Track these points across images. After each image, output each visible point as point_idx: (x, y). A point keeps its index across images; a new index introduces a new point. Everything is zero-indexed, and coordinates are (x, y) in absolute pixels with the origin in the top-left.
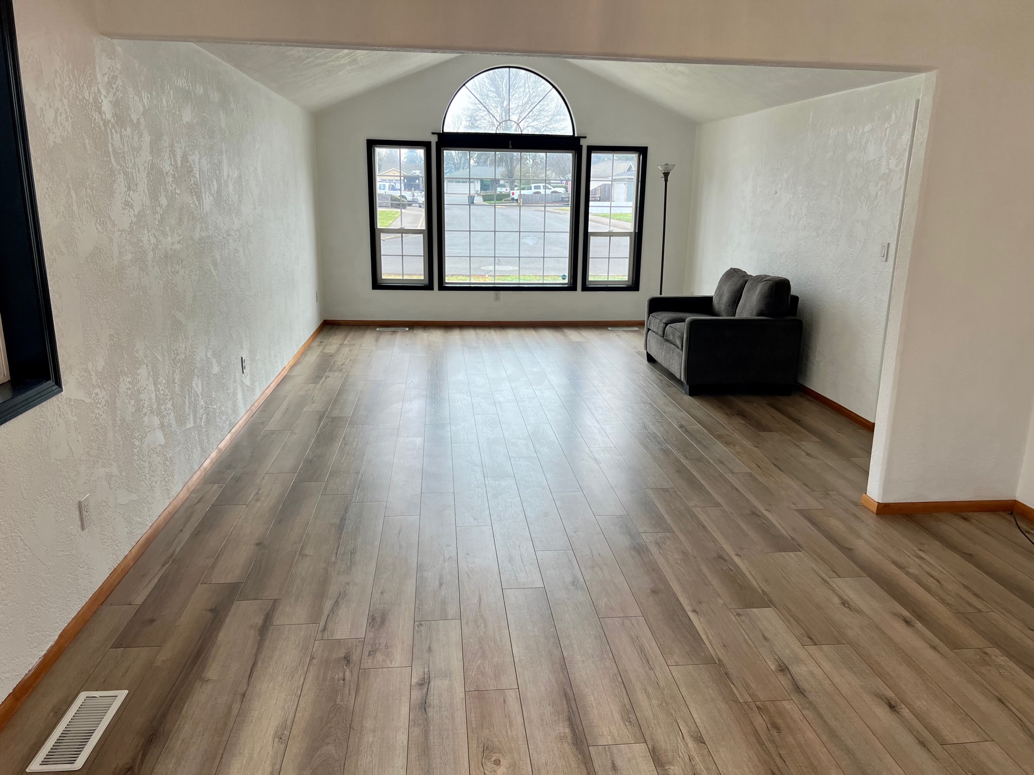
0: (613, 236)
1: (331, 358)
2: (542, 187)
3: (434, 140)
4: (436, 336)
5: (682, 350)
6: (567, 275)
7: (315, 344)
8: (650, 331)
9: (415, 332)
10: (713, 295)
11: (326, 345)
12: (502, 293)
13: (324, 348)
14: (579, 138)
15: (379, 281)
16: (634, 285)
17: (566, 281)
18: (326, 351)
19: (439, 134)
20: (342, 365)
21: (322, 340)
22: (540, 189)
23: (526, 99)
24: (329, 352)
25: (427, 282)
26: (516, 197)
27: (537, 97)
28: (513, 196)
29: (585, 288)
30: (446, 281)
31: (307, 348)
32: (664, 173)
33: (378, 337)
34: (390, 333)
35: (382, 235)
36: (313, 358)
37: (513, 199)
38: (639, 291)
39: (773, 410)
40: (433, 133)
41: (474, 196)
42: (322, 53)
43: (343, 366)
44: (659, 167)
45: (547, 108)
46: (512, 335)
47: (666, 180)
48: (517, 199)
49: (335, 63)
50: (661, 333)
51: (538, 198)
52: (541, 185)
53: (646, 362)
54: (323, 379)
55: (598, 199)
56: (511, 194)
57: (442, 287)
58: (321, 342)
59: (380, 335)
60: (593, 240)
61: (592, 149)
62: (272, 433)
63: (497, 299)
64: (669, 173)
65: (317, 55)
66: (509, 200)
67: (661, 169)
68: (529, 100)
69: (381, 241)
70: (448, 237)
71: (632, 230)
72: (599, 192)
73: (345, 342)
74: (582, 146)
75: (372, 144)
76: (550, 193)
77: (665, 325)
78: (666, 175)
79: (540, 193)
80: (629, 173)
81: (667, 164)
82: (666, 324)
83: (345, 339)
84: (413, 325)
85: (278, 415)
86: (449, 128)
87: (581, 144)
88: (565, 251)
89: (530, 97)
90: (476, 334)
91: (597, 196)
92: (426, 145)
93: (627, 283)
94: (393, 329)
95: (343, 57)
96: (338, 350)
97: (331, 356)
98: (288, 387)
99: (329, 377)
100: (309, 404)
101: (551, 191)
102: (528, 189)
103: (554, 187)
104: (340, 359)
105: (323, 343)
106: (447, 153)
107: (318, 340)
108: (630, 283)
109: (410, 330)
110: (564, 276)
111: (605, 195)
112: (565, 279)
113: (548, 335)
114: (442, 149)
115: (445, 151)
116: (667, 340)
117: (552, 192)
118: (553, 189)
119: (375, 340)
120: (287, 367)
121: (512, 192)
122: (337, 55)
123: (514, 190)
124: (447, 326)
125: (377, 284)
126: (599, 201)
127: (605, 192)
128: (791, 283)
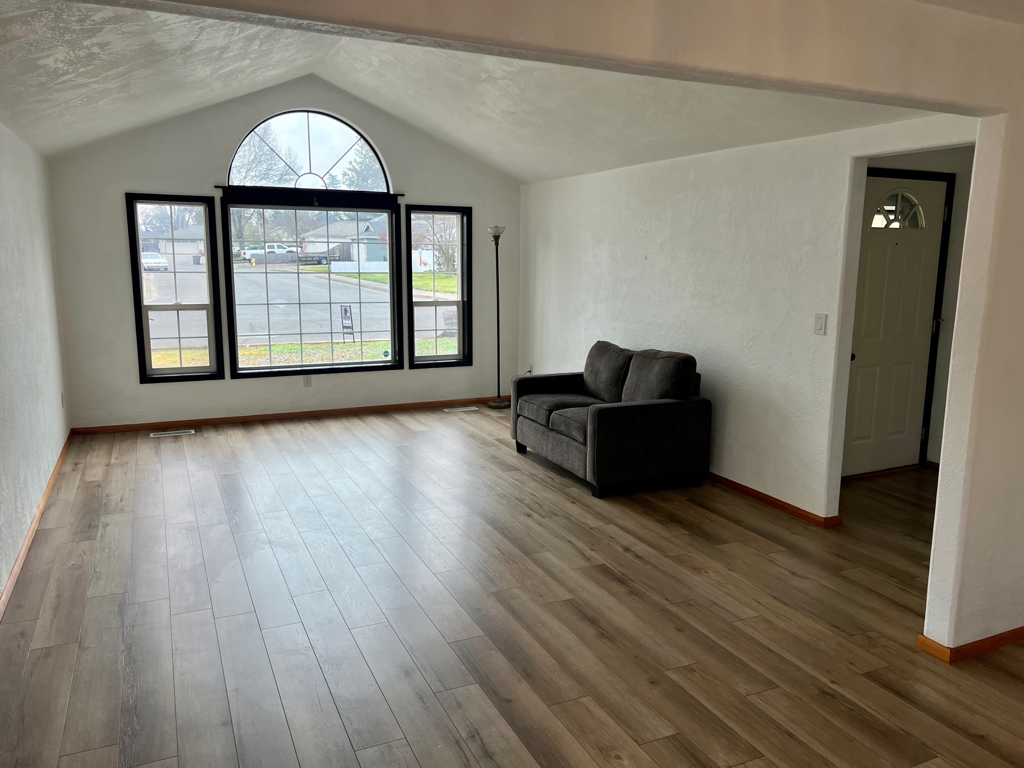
0: (439, 306)
1: (100, 489)
2: (276, 247)
3: (218, 195)
4: (236, 438)
5: (585, 444)
6: (390, 351)
7: (68, 468)
8: (521, 417)
9: (206, 435)
10: (583, 371)
11: (85, 467)
12: (313, 376)
13: (83, 474)
14: (395, 196)
15: (149, 372)
16: (466, 358)
17: (389, 358)
18: (89, 479)
19: (224, 188)
20: (121, 501)
21: (76, 461)
22: (274, 248)
23: (252, 158)
24: (93, 479)
25: (214, 369)
26: (248, 257)
27: (263, 156)
28: (245, 256)
29: (413, 366)
30: (240, 367)
31: (59, 477)
32: (494, 236)
33: (157, 448)
34: (171, 440)
35: (150, 313)
36: (71, 494)
37: (245, 259)
38: (472, 365)
39: (701, 509)
40: (216, 187)
41: (200, 257)
42: (89, 68)
43: (123, 503)
44: (489, 229)
45: (275, 168)
46: (335, 427)
47: (497, 244)
48: (250, 259)
49: (100, 85)
50: (544, 422)
51: (273, 258)
52: (275, 244)
53: (516, 453)
54: (100, 529)
55: (338, 258)
56: (243, 254)
57: (236, 374)
58: (76, 464)
59: (159, 443)
60: (417, 310)
61: (411, 208)
62: (47, 656)
63: (308, 384)
64: (499, 236)
65: (80, 70)
66: (240, 260)
67: (490, 232)
68: (255, 158)
69: (150, 320)
70: (239, 311)
71: (460, 299)
72: (338, 252)
73: (113, 461)
74: (400, 204)
75: (132, 199)
76: (285, 253)
77: (547, 411)
78: (496, 238)
79: (273, 252)
80: (367, 233)
81: (496, 227)
82: (551, 412)
83: (111, 455)
84: (199, 426)
85: (45, 617)
86: (236, 180)
87: (398, 203)
88: (387, 324)
89: (255, 155)
90: (289, 431)
91: (336, 256)
92: (207, 201)
93: (458, 358)
94: (173, 433)
95: (114, 78)
96: (107, 474)
97: (99, 486)
98: (46, 554)
99: (107, 525)
100: (93, 582)
101: (287, 250)
102: (260, 249)
103: (289, 247)
104: (115, 490)
105: (79, 466)
106: (234, 211)
107: (70, 461)
108: (461, 357)
109: (198, 433)
110: (387, 352)
111: (344, 255)
112: (387, 356)
113: (378, 424)
114: (228, 205)
115: (231, 208)
116: (552, 430)
117: (288, 252)
118: (288, 249)
119: (154, 452)
120: (37, 516)
121: (242, 251)
122: (107, 73)
123: (244, 249)
124: (246, 422)
125: (147, 376)
126: (339, 260)
127: (344, 252)
128: (696, 360)
